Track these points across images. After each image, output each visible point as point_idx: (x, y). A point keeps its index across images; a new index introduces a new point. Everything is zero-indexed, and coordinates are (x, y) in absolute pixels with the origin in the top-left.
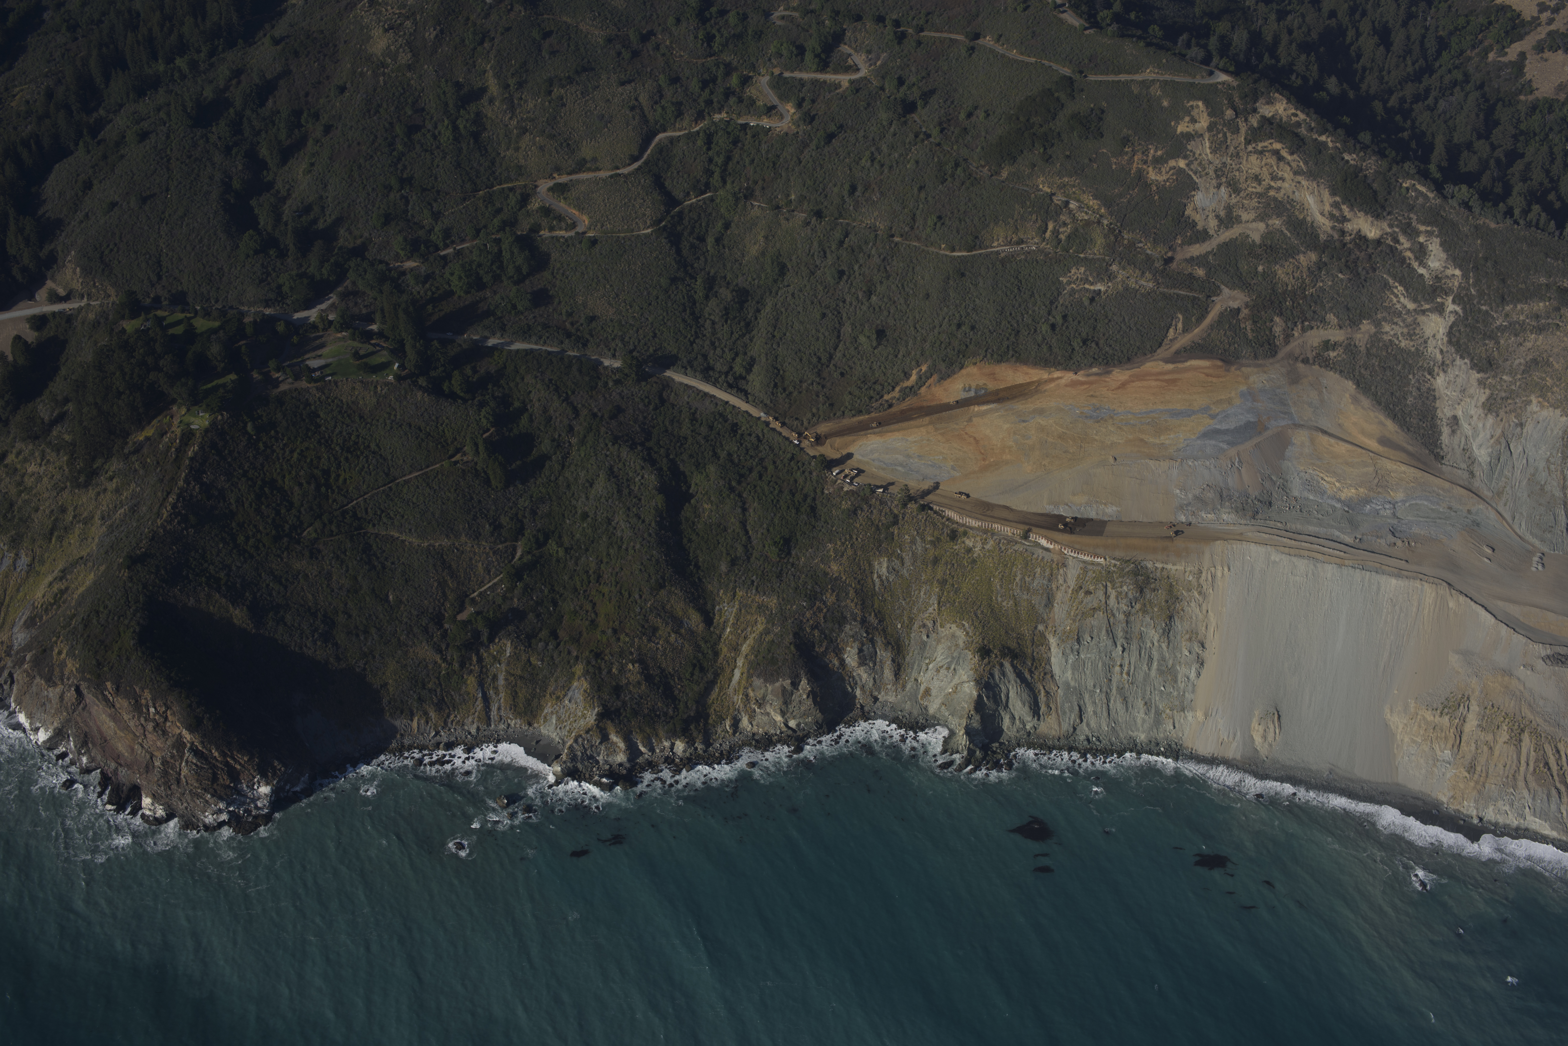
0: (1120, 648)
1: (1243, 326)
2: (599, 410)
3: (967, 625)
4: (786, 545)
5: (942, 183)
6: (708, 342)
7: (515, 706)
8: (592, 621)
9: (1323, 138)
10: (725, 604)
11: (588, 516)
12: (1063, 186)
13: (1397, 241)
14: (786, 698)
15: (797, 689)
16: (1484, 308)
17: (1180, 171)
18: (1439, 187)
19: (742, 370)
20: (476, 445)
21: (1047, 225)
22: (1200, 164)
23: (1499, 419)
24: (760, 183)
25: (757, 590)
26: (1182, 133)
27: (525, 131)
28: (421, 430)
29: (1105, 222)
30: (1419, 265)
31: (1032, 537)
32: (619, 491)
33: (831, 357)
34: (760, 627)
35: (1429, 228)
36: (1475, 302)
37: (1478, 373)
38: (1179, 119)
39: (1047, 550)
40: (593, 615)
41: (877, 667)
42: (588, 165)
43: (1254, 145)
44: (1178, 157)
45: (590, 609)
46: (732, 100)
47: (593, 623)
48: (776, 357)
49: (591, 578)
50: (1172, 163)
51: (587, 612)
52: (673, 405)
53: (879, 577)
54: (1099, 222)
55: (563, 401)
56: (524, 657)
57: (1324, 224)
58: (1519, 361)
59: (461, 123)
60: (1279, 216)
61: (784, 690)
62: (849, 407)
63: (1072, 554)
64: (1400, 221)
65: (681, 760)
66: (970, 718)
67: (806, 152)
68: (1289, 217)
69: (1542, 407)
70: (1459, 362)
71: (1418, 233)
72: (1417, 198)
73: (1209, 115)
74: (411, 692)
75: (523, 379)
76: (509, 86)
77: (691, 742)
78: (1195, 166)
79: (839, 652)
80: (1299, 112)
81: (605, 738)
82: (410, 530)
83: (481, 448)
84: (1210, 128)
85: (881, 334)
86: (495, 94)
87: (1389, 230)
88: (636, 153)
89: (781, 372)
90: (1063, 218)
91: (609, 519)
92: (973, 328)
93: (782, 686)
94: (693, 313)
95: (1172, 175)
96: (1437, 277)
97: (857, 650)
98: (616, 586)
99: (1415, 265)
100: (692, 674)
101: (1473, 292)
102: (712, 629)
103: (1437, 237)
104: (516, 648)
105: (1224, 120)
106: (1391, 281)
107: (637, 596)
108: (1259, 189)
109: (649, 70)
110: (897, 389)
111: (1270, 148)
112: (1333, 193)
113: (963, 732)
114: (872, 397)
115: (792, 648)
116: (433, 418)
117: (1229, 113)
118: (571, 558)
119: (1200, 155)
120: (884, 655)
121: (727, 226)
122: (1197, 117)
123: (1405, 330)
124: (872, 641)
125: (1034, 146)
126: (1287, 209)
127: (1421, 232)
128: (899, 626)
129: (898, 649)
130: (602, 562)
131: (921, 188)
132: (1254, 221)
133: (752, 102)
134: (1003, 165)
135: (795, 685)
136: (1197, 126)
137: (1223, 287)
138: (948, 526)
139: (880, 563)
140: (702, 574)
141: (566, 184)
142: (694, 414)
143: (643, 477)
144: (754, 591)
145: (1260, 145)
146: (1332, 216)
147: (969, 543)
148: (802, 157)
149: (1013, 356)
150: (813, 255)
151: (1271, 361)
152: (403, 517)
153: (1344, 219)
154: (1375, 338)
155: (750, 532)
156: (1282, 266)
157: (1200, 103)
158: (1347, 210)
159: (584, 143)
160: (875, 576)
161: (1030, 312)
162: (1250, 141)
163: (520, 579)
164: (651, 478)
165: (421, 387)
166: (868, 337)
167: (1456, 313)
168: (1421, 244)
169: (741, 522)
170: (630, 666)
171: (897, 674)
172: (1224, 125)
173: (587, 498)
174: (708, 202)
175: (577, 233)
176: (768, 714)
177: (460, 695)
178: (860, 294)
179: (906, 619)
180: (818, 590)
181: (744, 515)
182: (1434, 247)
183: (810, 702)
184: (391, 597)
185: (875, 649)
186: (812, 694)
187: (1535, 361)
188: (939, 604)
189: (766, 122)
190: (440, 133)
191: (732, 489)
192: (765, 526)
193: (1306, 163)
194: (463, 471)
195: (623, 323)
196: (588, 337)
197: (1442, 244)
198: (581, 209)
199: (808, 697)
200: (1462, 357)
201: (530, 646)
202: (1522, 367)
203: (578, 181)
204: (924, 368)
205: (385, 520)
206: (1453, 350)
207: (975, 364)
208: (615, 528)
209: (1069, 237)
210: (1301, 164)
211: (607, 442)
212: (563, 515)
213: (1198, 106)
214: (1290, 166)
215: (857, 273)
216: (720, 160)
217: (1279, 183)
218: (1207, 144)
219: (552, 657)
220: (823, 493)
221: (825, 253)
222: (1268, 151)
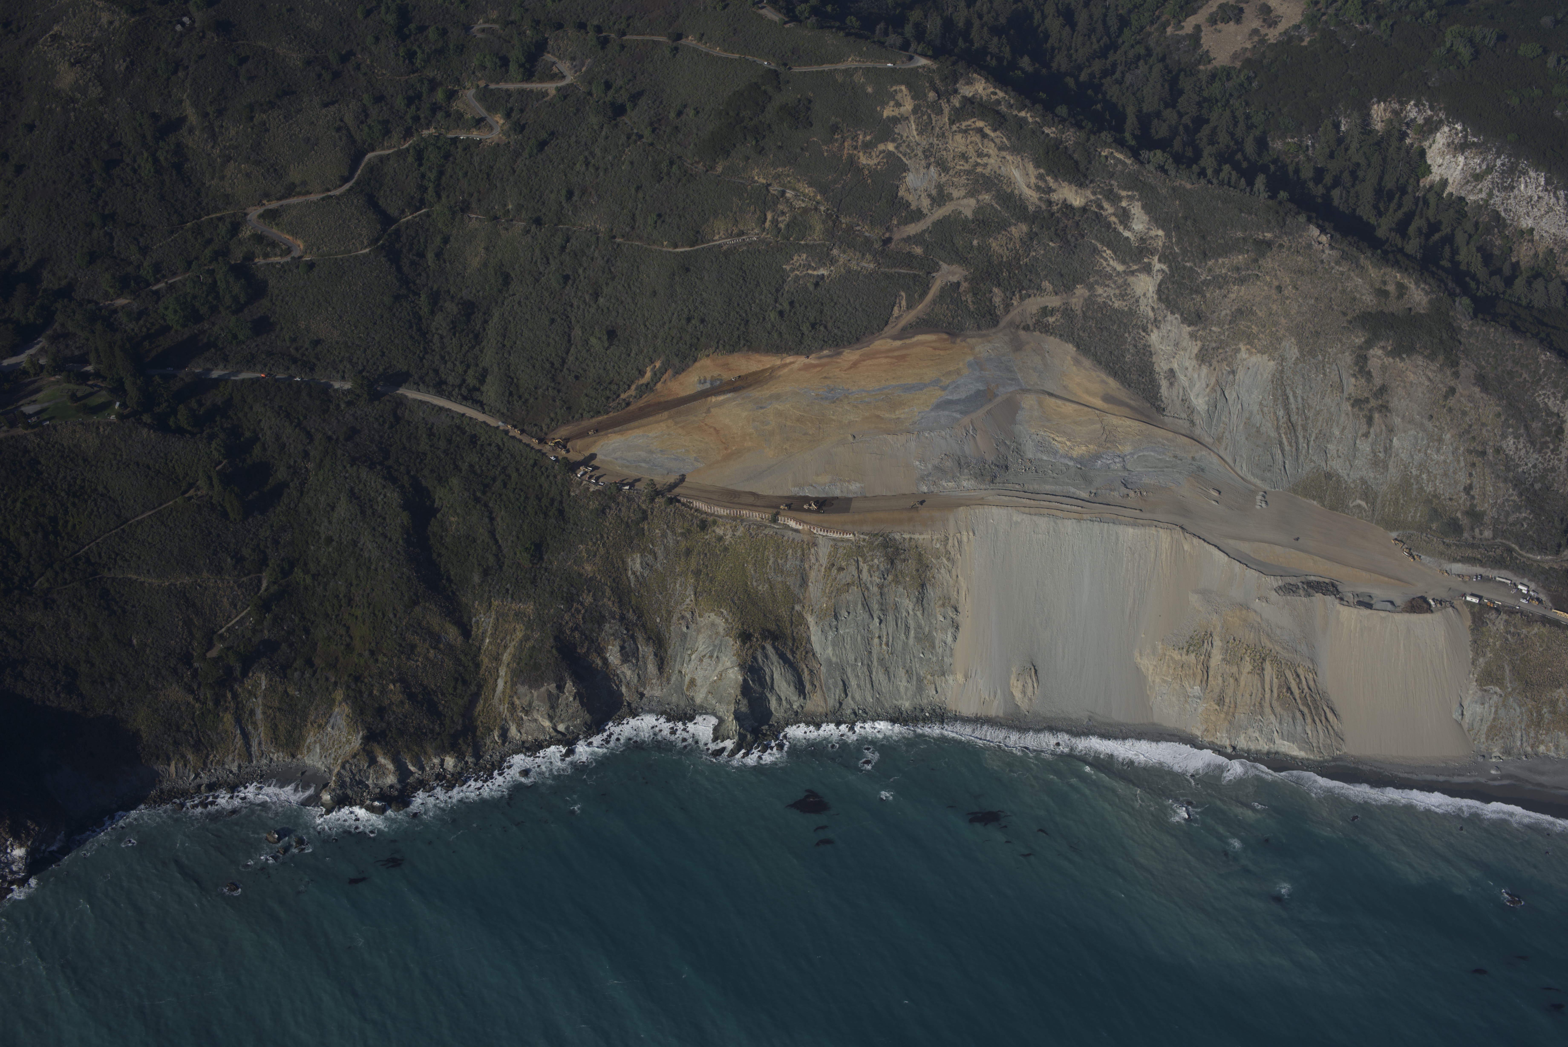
0: (877, 620)
1: (964, 298)
2: (334, 433)
3: (725, 612)
4: (538, 550)
5: (659, 182)
6: (438, 357)
7: (276, 739)
8: (348, 645)
9: (1023, 114)
10: (482, 615)
11: (333, 540)
12: (778, 176)
13: (1102, 208)
14: (553, 702)
15: (563, 692)
16: (1188, 264)
17: (890, 154)
18: (1135, 154)
19: (475, 381)
20: (210, 478)
21: (765, 215)
22: (908, 146)
23: (1212, 368)
24: (476, 195)
25: (512, 597)
26: (888, 117)
27: (229, 159)
28: (149, 468)
29: (822, 208)
30: (1125, 228)
31: (781, 520)
32: (363, 512)
33: (564, 362)
34: (519, 635)
35: (1130, 193)
36: (1179, 259)
37: (1189, 326)
38: (884, 104)
39: (797, 531)
40: (348, 639)
41: (641, 663)
42: (298, 189)
43: (958, 125)
44: (887, 141)
45: (344, 633)
46: (440, 115)
47: (349, 647)
48: (509, 366)
49: (342, 602)
50: (881, 147)
51: (341, 636)
52: (409, 423)
53: (634, 573)
54: (816, 209)
55: (296, 427)
56: (280, 689)
57: (1031, 196)
58: (1225, 312)
59: (161, 155)
60: (988, 191)
61: (550, 694)
62: (587, 409)
63: (822, 533)
64: (1102, 188)
65: (453, 775)
66: (737, 703)
67: (519, 161)
68: (998, 191)
69: (1251, 353)
70: (1170, 317)
71: (1120, 199)
72: (1116, 165)
73: (912, 98)
74: (166, 736)
75: (251, 408)
76: (208, 114)
77: (460, 756)
78: (903, 148)
79: (601, 652)
80: (997, 91)
81: (373, 761)
82: (148, 571)
83: (215, 481)
84: (915, 111)
85: (611, 334)
86: (194, 123)
87: (1093, 198)
88: (346, 174)
89: (515, 380)
90: (780, 207)
91: (355, 541)
92: (702, 321)
93: (548, 690)
94: (419, 329)
95: (883, 158)
96: (1141, 238)
97: (618, 648)
98: (369, 607)
99: (1120, 228)
100: (455, 688)
101: (1177, 250)
102: (470, 641)
103: (1138, 200)
104: (271, 680)
105: (927, 102)
106: (1099, 246)
107: (391, 616)
108: (967, 167)
109: (351, 90)
110: (633, 387)
111: (973, 126)
112: (1037, 166)
113: (732, 717)
114: (608, 398)
115: (554, 651)
116: (162, 455)
117: (932, 95)
118: (319, 584)
119: (907, 137)
120: (646, 650)
121: (446, 240)
122: (901, 101)
123: (1117, 292)
124: (633, 638)
125: (746, 139)
126: (995, 184)
127: (1123, 197)
128: (658, 620)
129: (659, 642)
130: (351, 585)
131: (638, 188)
132: (965, 197)
133: (460, 116)
134: (717, 160)
135: (560, 688)
136: (902, 109)
137: (941, 263)
138: (697, 517)
139: (633, 560)
140: (455, 587)
141: (277, 210)
142: (431, 429)
143: (385, 496)
144: (509, 599)
145: (964, 125)
146: (1038, 188)
147: (720, 531)
148: (515, 166)
149: (744, 345)
150: (536, 263)
151: (994, 330)
152: (139, 558)
153: (1050, 190)
154: (1090, 301)
155: (500, 541)
156: (996, 239)
157: (903, 88)
158: (1052, 181)
159: (292, 167)
160: (630, 572)
161: (757, 301)
162: (954, 121)
163: (269, 610)
164: (394, 496)
165: (145, 425)
166: (600, 338)
167: (1163, 271)
168: (1124, 209)
169: (489, 532)
170: (392, 686)
171: (661, 668)
172: (928, 107)
173: (330, 522)
174: (424, 218)
175: (293, 258)
176: (536, 720)
177: (217, 734)
178: (587, 297)
179: (664, 612)
180: (575, 592)
181: (492, 524)
182: (1137, 210)
183: (577, 704)
184: (135, 642)
185: (636, 645)
186: (578, 695)
187: (1240, 311)
188: (695, 594)
189: (476, 135)
190: (139, 166)
191: (477, 500)
192: (514, 533)
193: (1009, 139)
194: (199, 506)
195: (350, 344)
196: (314, 360)
197: (1143, 208)
198: (295, 234)
199: (574, 699)
200: (1173, 313)
201: (285, 677)
202: (1229, 318)
203: (289, 206)
204: (658, 364)
205: (120, 563)
206: (1164, 306)
207: (708, 356)
208: (362, 550)
209: (788, 225)
210: (1005, 140)
211: (345, 463)
212: (307, 542)
213: (901, 91)
214: (994, 142)
215: (582, 277)
216: (432, 175)
217: (985, 160)
218: (914, 127)
219: (310, 686)
220: (569, 495)
221: (548, 259)
222: (972, 130)
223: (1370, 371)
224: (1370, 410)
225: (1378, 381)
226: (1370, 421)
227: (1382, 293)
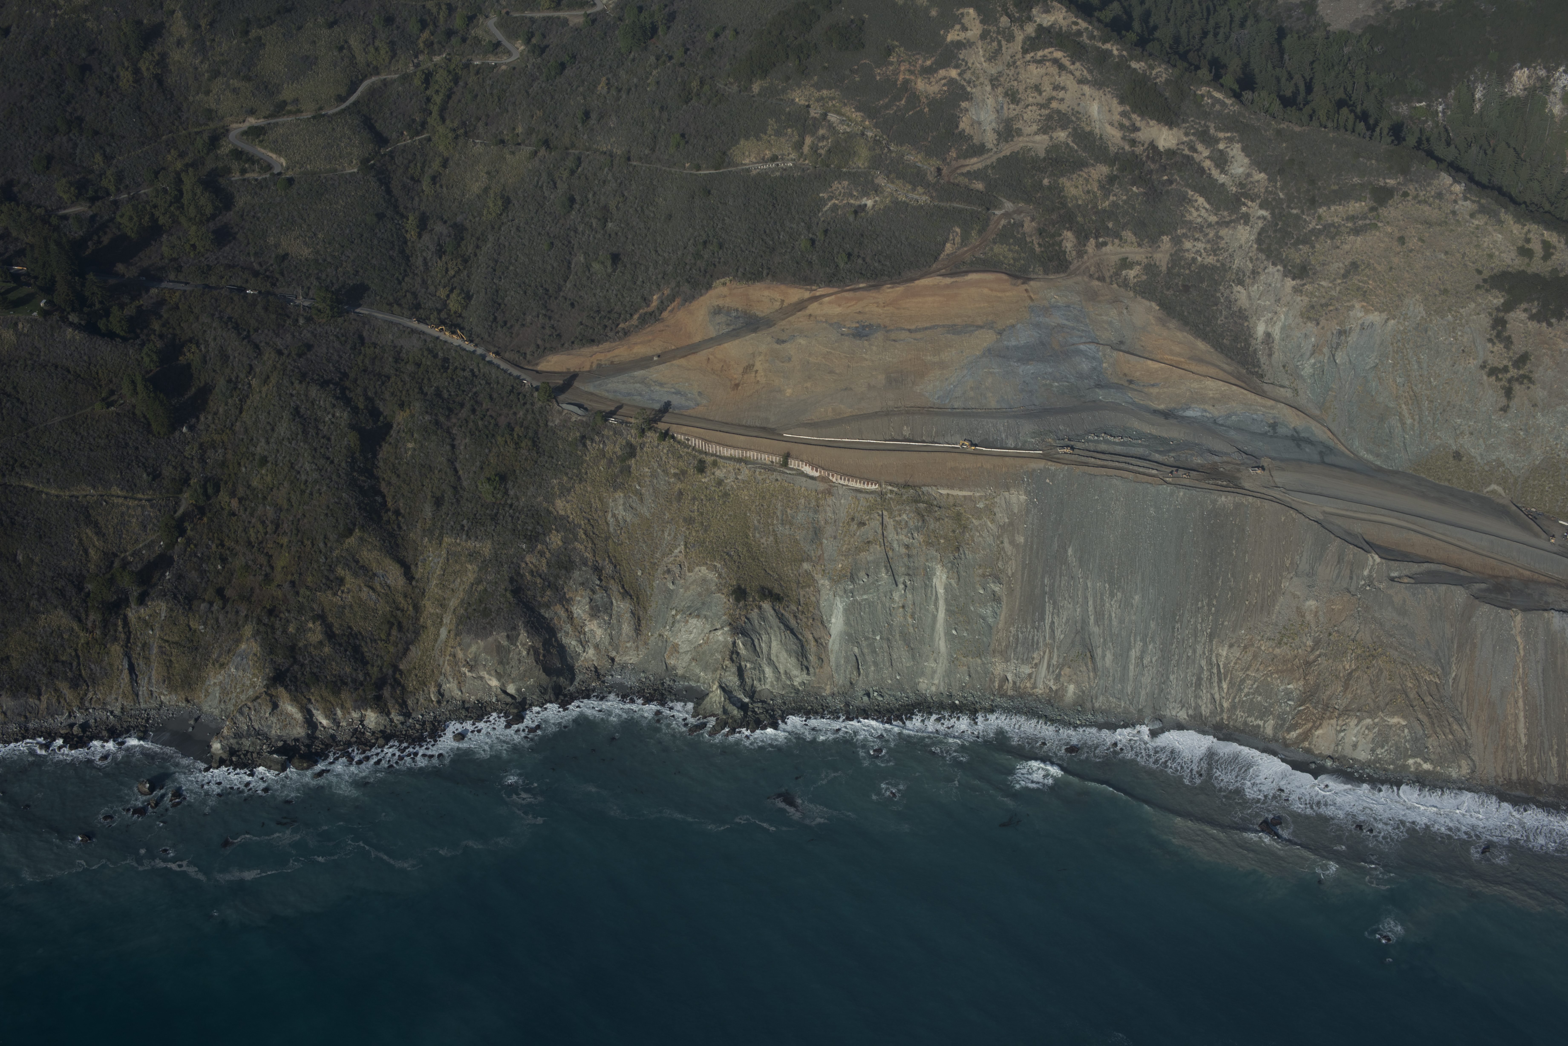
0: (901, 586)
1: (1028, 239)
2: (287, 347)
3: (719, 565)
5: (687, 103)
6: (419, 280)
7: (169, 678)
8: (266, 575)
9: (1108, 46)
10: (431, 554)
11: (267, 462)
12: (821, 99)
13: (1195, 150)
14: (502, 654)
15: (515, 645)
16: (1295, 211)
17: (952, 82)
18: (1237, 96)
19: (456, 306)
20: (133, 382)
21: (804, 139)
22: (973, 73)
23: (1319, 327)
24: (484, 118)
25: (467, 535)
26: (952, 42)
27: (217, 74)
28: (69, 371)
29: (870, 134)
30: (1221, 172)
31: (793, 464)
32: (305, 432)
33: (560, 289)
34: (471, 577)
35: (1229, 134)
36: (1284, 206)
37: (1293, 279)
38: (948, 27)
39: (812, 478)
40: (268, 569)
41: (614, 621)
42: (288, 108)
43: (1032, 54)
44: (949, 66)
45: (265, 563)
46: (454, 40)
47: (268, 579)
48: (497, 291)
49: (268, 530)
50: (942, 73)
51: (261, 566)
52: (375, 345)
53: (614, 516)
54: (863, 134)
55: (244, 339)
56: (182, 621)
57: (1114, 135)
58: (1337, 266)
59: (143, 66)
60: (1063, 128)
61: (499, 648)
62: (580, 337)
63: (842, 482)
64: (1197, 130)
65: (373, 733)
66: (724, 669)
67: (535, 84)
68: (1075, 129)
69: (1367, 312)
70: (1271, 269)
71: (1217, 141)
72: (1213, 105)
73: (981, 22)
74: (40, 666)
75: (197, 318)
76: (200, 26)
77: (385, 713)
78: (968, 75)
79: (565, 601)
80: (1080, 21)
81: (277, 708)
82: (48, 480)
83: (140, 387)
84: (984, 36)
85: (617, 260)
86: (184, 36)
87: (1185, 139)
88: (344, 94)
89: (503, 306)
90: (821, 132)
91: (292, 464)
92: (721, 246)
93: (496, 640)
94: (402, 252)
95: (944, 85)
96: (1240, 183)
97: (587, 599)
98: (297, 535)
99: (1215, 173)
100: (389, 635)
101: (1281, 195)
102: (414, 583)
103: (1238, 142)
104: (172, 610)
105: (998, 28)
106: (1191, 193)
107: (321, 545)
108: (1039, 99)
109: (362, 13)
110: (636, 317)
111: (1049, 56)
112: (1122, 102)
113: (715, 685)
114: (606, 326)
115: (508, 595)
116: (85, 358)
117: (1004, 21)
118: (246, 510)
119: (973, 64)
120: (622, 606)
121: (445, 164)
122: (968, 25)
123: (1209, 246)
124: (607, 590)
125: (788, 58)
126: (1072, 121)
127: (1220, 139)
128: (639, 573)
129: (638, 599)
130: (281, 510)
131: (662, 109)
132: (1036, 134)
133: (477, 41)
134: (754, 79)
135: (512, 639)
136: (969, 34)
137: (1004, 200)
138: (694, 457)
139: (615, 500)
140: (403, 520)
141: (263, 128)
142: (399, 353)
143: (333, 416)
144: (464, 537)
145: (1040, 53)
146: (1121, 126)
147: (719, 473)
148: (530, 91)
149: (768, 274)
150: (542, 187)
151: (1062, 275)
152: (40, 465)
153: (1136, 129)
154: (1176, 259)
155: (461, 472)
156: (1069, 179)
157: (971, 11)
158: (1139, 119)
159: (285, 86)
160: (610, 515)
161: (787, 229)
162: (1027, 50)
163: (182, 532)
164: (344, 417)
165: (71, 324)
166: (603, 263)
167: (1264, 218)
168: (1221, 151)
169: (449, 460)
170: (311, 625)
171: (638, 630)
172: (998, 33)
173: (268, 442)
174: (424, 142)
175: (273, 175)
176: (481, 678)
177: (101, 668)
178: (594, 222)
179: (647, 564)
180: (541, 531)
181: (454, 453)
182: (1236, 151)
183: (531, 660)
184: (20, 557)
185: (610, 598)
186: (533, 651)
187: (1354, 265)
188: (686, 546)
189: (492, 61)
190: (118, 76)
191: (439, 425)
192: (478, 464)
193: (1090, 71)
194: (118, 414)
195: (320, 261)
196: (277, 276)
197: (1243, 150)
198: (278, 152)
199: (528, 653)
200: (1274, 264)
201: (190, 608)
202: (1342, 271)
203: (277, 124)
204: (667, 292)
205: (18, 469)
206: (1264, 257)
207: (724, 284)
208: (299, 472)
209: (829, 151)
210: (1085, 72)
211: (293, 380)
212: (239, 464)
213: (968, 14)
214: (1073, 75)
215: (591, 202)
216: (438, 99)
217: (1061, 94)
218: (981, 53)
219: (217, 620)
220: (546, 425)
221: (555, 184)
222: (1050, 60)
223: (1509, 337)
224: (1510, 381)
225: (1519, 347)
226: (1509, 393)
227: (1525, 252)
